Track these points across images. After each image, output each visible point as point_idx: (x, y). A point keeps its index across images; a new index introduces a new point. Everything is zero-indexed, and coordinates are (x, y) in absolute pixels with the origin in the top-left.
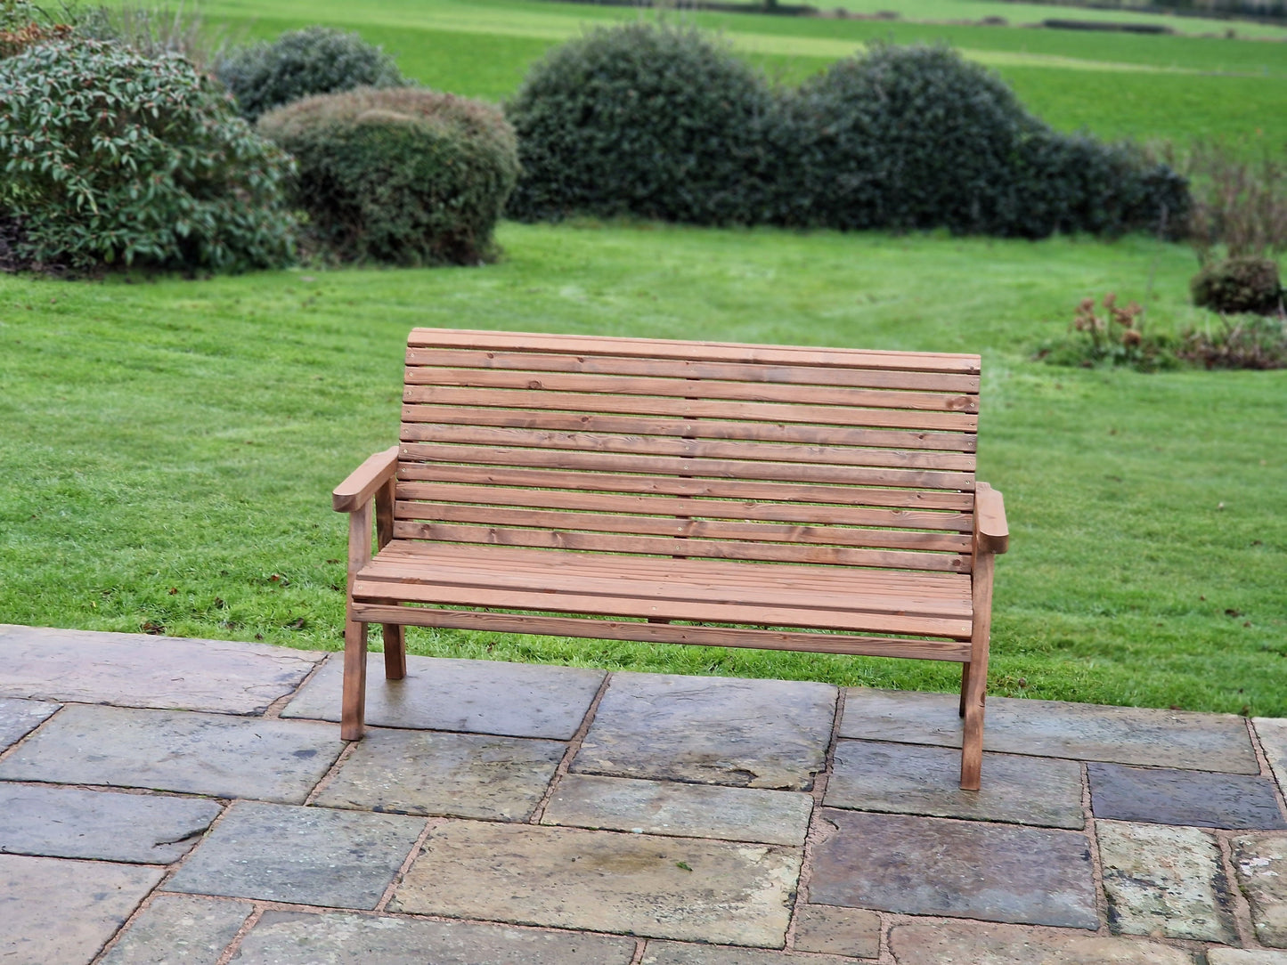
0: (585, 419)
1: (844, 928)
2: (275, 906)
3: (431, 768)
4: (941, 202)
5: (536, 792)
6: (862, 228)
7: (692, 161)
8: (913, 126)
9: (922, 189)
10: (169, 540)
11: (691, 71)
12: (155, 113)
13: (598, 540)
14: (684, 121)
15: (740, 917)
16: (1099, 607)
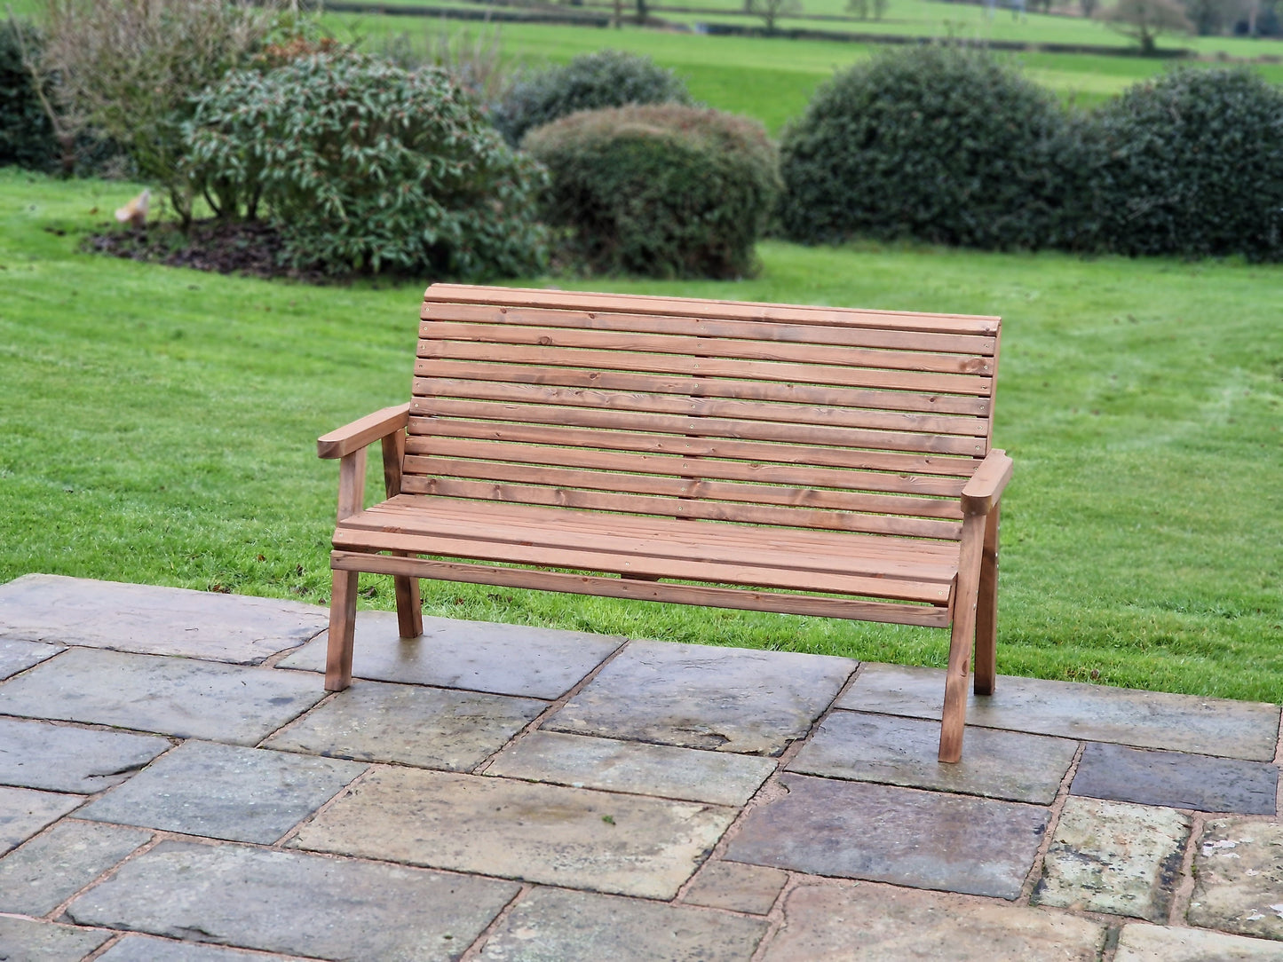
0: (593, 376)
1: (746, 884)
2: (174, 837)
3: (400, 719)
4: (1236, 228)
5: (491, 745)
6: (1152, 253)
7: (976, 184)
8: (1209, 149)
9: (1217, 214)
10: (282, 512)
11: (978, 93)
12: (406, 122)
13: (601, 499)
14: (969, 143)
15: (643, 869)
16: (1220, 608)
